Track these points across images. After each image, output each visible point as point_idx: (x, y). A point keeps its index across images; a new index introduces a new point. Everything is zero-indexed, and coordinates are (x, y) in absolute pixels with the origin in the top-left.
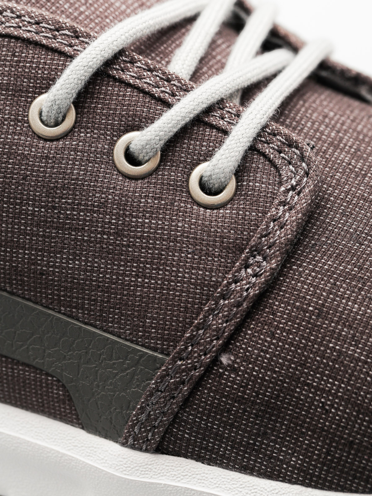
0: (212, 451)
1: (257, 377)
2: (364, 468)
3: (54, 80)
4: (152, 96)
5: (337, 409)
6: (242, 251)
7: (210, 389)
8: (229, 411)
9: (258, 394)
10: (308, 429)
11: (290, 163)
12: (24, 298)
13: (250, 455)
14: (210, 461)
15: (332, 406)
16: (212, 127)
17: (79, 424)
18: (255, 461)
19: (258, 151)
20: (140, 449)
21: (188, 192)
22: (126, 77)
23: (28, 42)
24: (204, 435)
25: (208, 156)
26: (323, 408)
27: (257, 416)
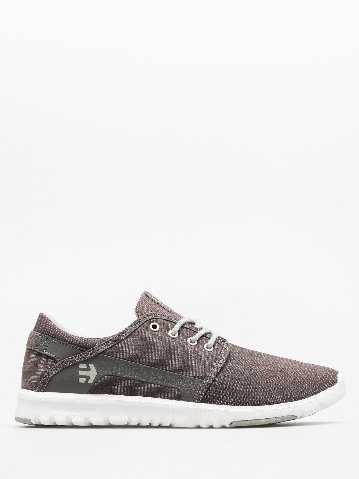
0: (214, 401)
1: (224, 383)
2: (248, 400)
3: (173, 327)
4: (194, 331)
5: (241, 388)
6: (217, 359)
7: (213, 386)
8: (218, 390)
9: (224, 386)
10: (235, 393)
11: (224, 345)
12: (165, 370)
13: (223, 400)
14: (213, 403)
15: (240, 387)
16: (206, 337)
17: (182, 400)
18: (224, 401)
19: (217, 342)
20: (197, 402)
21: (204, 348)
22: (188, 327)
23: (166, 320)
24: (212, 397)
25: (207, 342)
26: (238, 388)
27: (224, 391)
